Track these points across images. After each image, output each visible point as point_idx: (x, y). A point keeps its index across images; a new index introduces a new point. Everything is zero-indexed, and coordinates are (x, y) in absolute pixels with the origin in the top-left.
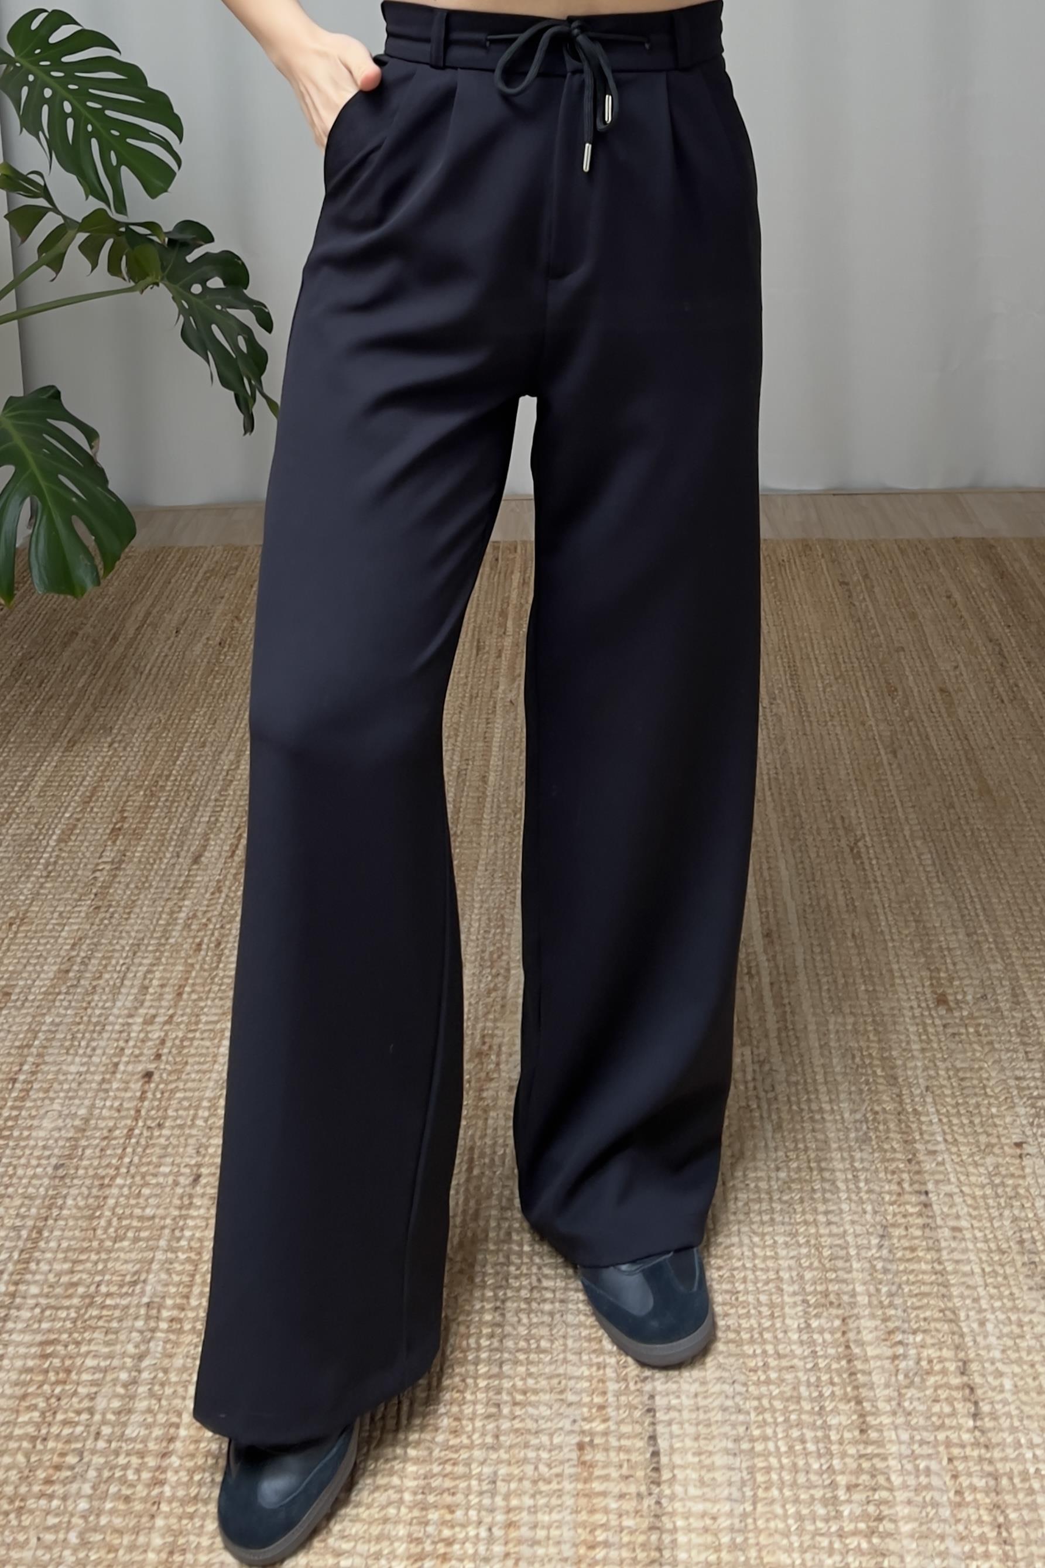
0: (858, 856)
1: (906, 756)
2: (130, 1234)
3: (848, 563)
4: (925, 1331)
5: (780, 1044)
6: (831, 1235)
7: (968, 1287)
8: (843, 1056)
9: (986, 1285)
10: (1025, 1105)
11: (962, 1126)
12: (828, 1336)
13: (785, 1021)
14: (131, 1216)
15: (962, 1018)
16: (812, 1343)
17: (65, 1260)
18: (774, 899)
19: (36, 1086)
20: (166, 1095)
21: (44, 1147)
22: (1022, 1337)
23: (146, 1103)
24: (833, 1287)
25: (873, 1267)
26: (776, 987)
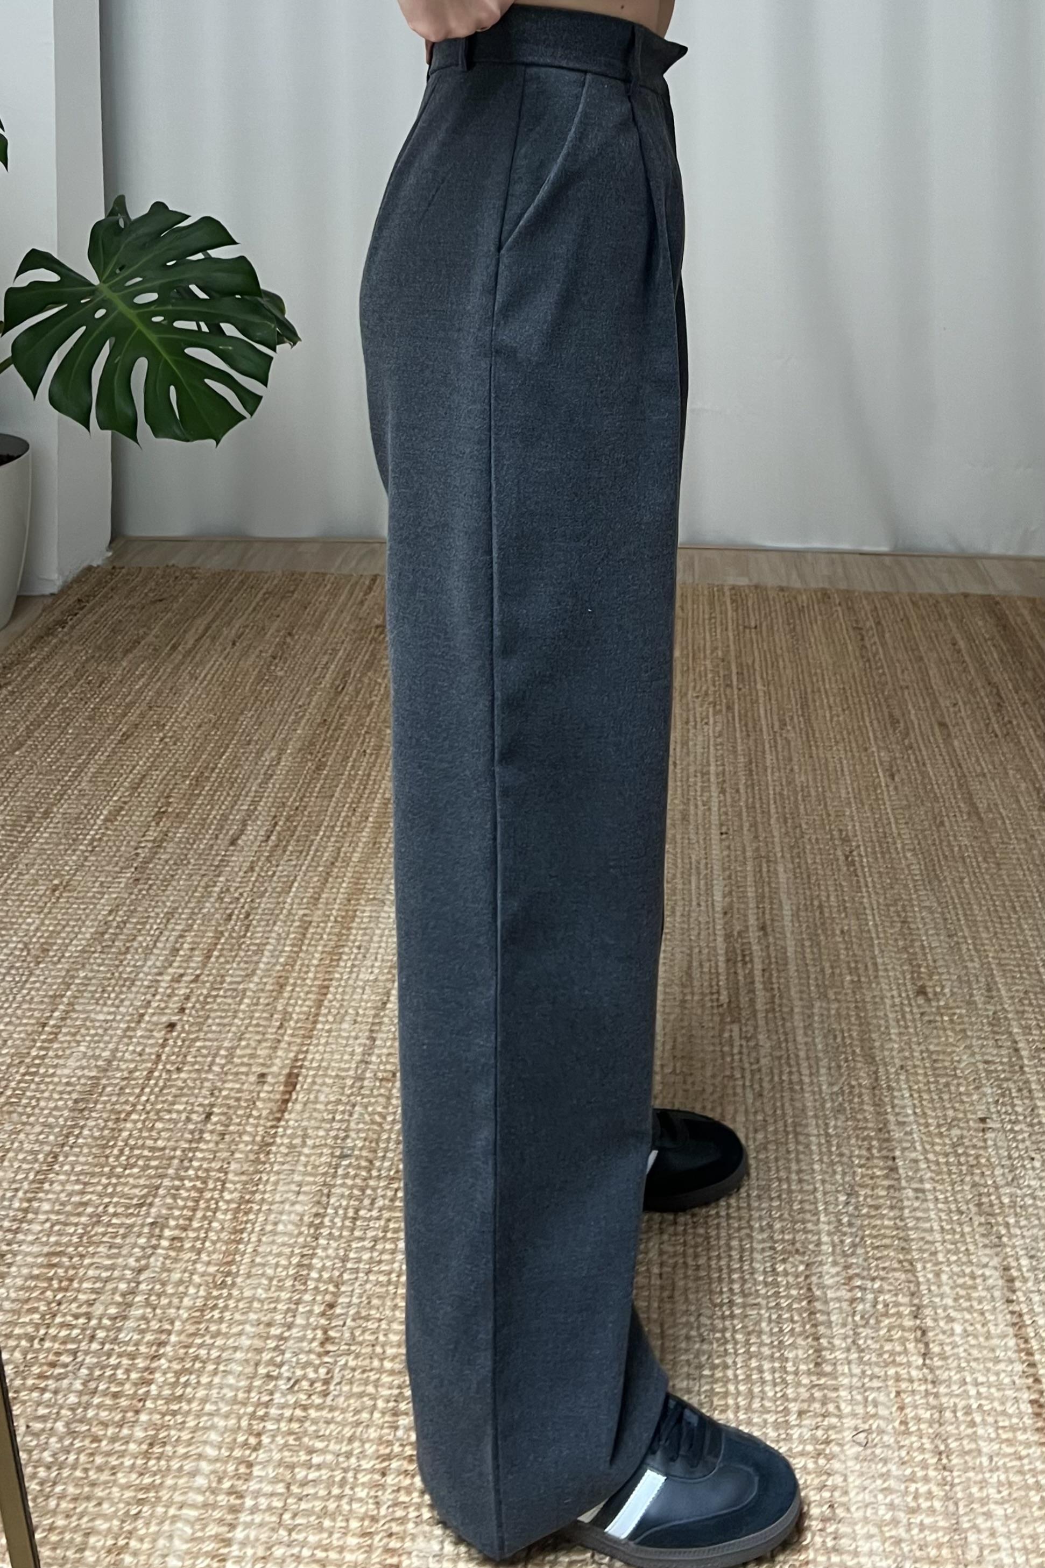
0: (853, 863)
1: (902, 780)
2: (141, 1163)
3: (863, 613)
4: (882, 1279)
5: (767, 1024)
6: (801, 1191)
7: (927, 1242)
8: (825, 1037)
9: (944, 1241)
10: (991, 1086)
11: (932, 1100)
12: (791, 1279)
13: (773, 1002)
14: (143, 1147)
15: (938, 1008)
16: (776, 1284)
17: (77, 1182)
18: (770, 897)
19: (64, 1030)
20: (187, 1043)
21: (68, 1084)
22: (974, 1287)
23: (167, 1049)
24: (800, 1237)
25: (839, 1221)
26: (767, 974)
